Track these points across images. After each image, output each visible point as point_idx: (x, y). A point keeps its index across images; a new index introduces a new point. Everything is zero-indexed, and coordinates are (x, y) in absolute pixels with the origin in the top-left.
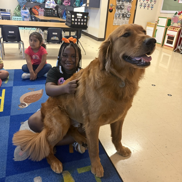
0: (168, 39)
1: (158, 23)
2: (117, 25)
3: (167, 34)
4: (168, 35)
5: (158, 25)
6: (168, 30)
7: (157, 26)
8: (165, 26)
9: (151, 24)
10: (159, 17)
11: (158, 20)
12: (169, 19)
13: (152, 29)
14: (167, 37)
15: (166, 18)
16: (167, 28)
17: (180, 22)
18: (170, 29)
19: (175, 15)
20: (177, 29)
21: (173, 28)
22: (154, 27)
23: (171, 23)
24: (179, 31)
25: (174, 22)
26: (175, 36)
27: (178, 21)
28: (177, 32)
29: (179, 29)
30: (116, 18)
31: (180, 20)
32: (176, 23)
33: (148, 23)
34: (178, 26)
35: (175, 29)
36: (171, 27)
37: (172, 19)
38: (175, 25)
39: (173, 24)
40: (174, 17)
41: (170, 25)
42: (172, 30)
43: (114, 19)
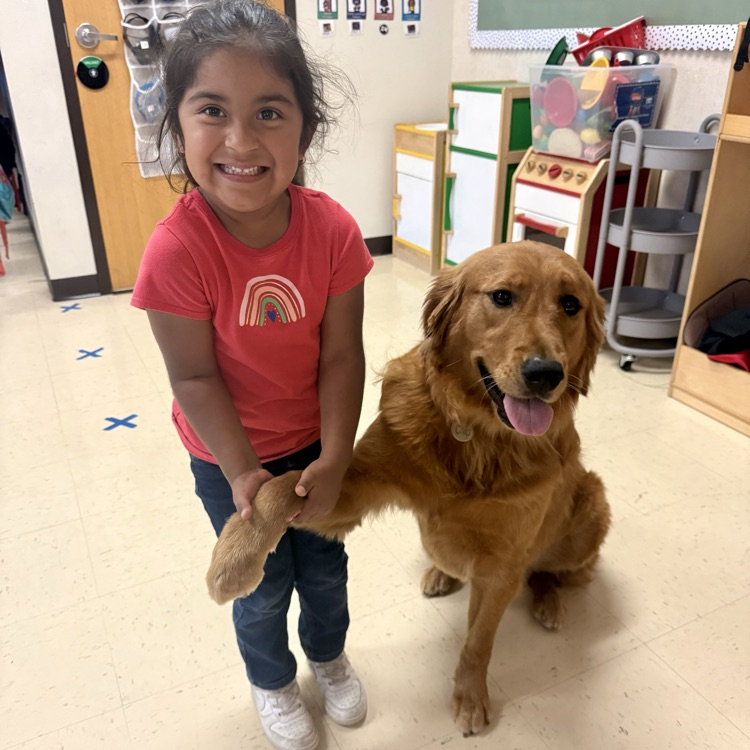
1: (451, 126)
3: (518, 212)
4: (520, 219)
5: (457, 143)
6: (519, 181)
7: (453, 148)
8: (495, 149)
9: (415, 135)
10: (456, 87)
11: (452, 110)
12: (515, 101)
13: (427, 168)
15: (498, 91)
16: (512, 167)
17: (594, 119)
18: (533, 177)
19: (548, 63)
20: (579, 175)
21: (550, 164)
22: (434, 158)
23: (536, 131)
24: (594, 191)
25: (551, 117)
26: (566, 230)
27: (581, 113)
28: (583, 198)
29: (593, 173)
30: (146, 125)
31: (587, 106)
32: (568, 127)
33: (398, 130)
34: (583, 155)
35: (567, 175)
36: (533, 155)
37: (532, 96)
38: (563, 141)
39: (545, 138)
40: (545, 84)
41: (530, 144)
42: (545, 179)
43: (137, 133)
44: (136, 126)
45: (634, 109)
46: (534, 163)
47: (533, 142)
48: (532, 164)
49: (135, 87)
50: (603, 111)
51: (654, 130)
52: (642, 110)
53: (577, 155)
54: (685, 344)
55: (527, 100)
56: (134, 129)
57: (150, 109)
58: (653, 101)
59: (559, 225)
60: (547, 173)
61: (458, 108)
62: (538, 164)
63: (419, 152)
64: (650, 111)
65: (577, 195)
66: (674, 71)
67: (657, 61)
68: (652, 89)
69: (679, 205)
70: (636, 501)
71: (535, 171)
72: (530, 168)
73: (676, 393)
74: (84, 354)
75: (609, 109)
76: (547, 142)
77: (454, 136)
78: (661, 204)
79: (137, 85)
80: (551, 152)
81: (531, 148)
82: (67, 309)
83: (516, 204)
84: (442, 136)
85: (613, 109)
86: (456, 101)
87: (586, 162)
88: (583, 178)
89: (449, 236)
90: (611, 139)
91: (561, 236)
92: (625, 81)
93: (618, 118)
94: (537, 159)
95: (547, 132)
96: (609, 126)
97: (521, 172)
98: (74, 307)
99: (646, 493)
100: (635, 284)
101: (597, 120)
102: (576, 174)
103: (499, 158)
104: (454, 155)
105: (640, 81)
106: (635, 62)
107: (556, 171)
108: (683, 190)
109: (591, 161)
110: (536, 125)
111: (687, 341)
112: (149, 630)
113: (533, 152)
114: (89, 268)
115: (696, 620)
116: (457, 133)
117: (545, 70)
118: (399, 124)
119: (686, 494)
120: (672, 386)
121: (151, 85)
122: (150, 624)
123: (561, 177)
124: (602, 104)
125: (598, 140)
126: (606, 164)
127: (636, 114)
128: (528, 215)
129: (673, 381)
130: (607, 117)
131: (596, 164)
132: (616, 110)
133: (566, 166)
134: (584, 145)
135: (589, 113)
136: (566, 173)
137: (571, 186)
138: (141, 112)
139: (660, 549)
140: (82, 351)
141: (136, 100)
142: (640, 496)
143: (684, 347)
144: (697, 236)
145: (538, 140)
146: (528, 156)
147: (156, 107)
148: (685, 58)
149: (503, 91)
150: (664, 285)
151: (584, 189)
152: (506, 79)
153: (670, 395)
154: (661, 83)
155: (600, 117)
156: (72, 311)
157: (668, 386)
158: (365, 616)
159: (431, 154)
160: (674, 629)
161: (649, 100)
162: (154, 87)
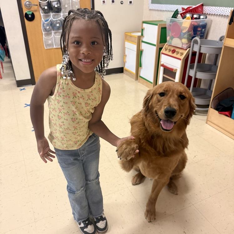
0: (164, 73)
1: (142, 34)
2: (55, 47)
3: (162, 63)
4: (163, 65)
5: (144, 40)
6: (163, 53)
8: (155, 43)
9: (131, 36)
10: (144, 22)
11: (142, 30)
12: (162, 28)
13: (135, 47)
14: (161, 69)
15: (157, 25)
16: (161, 49)
17: (186, 36)
18: (167, 52)
19: (172, 17)
20: (181, 53)
21: (172, 49)
22: (137, 44)
23: (168, 38)
24: (185, 58)
25: (173, 34)
26: (176, 70)
27: (182, 34)
28: (182, 60)
29: (185, 53)
30: (46, 32)
31: (184, 32)
32: (178, 38)
33: (126, 35)
34: (182, 47)
35: (177, 53)
36: (167, 45)
37: (167, 27)
38: (176, 42)
39: (171, 40)
40: (171, 23)
41: (166, 42)
42: (170, 54)
43: (43, 35)
44: (43, 33)
45: (199, 33)
46: (167, 48)
47: (167, 41)
48: (166, 48)
49: (43, 21)
50: (189, 33)
51: (205, 39)
52: (201, 33)
53: (180, 47)
54: (211, 108)
55: (165, 28)
56: (43, 34)
57: (48, 28)
58: (205, 30)
59: (175, 68)
60: (171, 52)
61: (144, 29)
62: (169, 48)
63: (132, 42)
64: (204, 33)
65: (180, 59)
66: (212, 21)
67: (206, 18)
68: (204, 26)
69: (212, 63)
70: (194, 158)
71: (168, 51)
72: (166, 50)
73: (208, 122)
74: (26, 105)
75: (191, 33)
76: (171, 42)
77: (143, 38)
78: (206, 62)
79: (44, 20)
80: (173, 45)
81: (166, 43)
82: (22, 90)
83: (161, 61)
84: (139, 38)
85: (192, 33)
86: (144, 27)
87: (183, 49)
88: (182, 54)
89: (141, 69)
90: (191, 42)
91: (175, 72)
92: (196, 24)
93: (193, 36)
94: (168, 47)
95: (172, 38)
96: (190, 38)
97: (163, 51)
98: (23, 89)
99: (197, 155)
100: (198, 87)
101: (187, 36)
102: (180, 53)
103: (156, 45)
104: (143, 43)
105: (201, 24)
106: (199, 18)
107: (174, 51)
108: (213, 58)
109: (185, 49)
110: (168, 36)
111: (212, 107)
112: (44, 197)
113: (167, 44)
114: (28, 77)
115: (209, 197)
116: (144, 37)
117: (171, 19)
118: (126, 33)
119: (209, 156)
120: (207, 120)
121: (48, 20)
122: (44, 195)
123: (175, 53)
124: (189, 31)
125: (187, 42)
126: (189, 50)
127: (199, 34)
128: (165, 64)
129: (207, 119)
130: (190, 35)
131: (186, 50)
132: (193, 33)
133: (177, 50)
134: (183, 44)
135: (185, 34)
136: (177, 52)
137: (178, 56)
138: (45, 29)
139: (200, 174)
140: (26, 104)
141: (43, 25)
142: (195, 156)
143: (211, 109)
144: (216, 74)
145: (169, 41)
146: (166, 46)
147: (49, 27)
148: (215, 17)
149: (158, 25)
150: (207, 87)
151: (182, 57)
152: (160, 20)
153: (207, 123)
154: (207, 25)
155: (188, 35)
156: (23, 90)
157: (206, 120)
158: (109, 194)
159: (136, 43)
160: (202, 200)
161: (203, 30)
162: (49, 21)
